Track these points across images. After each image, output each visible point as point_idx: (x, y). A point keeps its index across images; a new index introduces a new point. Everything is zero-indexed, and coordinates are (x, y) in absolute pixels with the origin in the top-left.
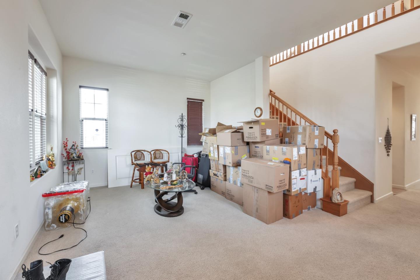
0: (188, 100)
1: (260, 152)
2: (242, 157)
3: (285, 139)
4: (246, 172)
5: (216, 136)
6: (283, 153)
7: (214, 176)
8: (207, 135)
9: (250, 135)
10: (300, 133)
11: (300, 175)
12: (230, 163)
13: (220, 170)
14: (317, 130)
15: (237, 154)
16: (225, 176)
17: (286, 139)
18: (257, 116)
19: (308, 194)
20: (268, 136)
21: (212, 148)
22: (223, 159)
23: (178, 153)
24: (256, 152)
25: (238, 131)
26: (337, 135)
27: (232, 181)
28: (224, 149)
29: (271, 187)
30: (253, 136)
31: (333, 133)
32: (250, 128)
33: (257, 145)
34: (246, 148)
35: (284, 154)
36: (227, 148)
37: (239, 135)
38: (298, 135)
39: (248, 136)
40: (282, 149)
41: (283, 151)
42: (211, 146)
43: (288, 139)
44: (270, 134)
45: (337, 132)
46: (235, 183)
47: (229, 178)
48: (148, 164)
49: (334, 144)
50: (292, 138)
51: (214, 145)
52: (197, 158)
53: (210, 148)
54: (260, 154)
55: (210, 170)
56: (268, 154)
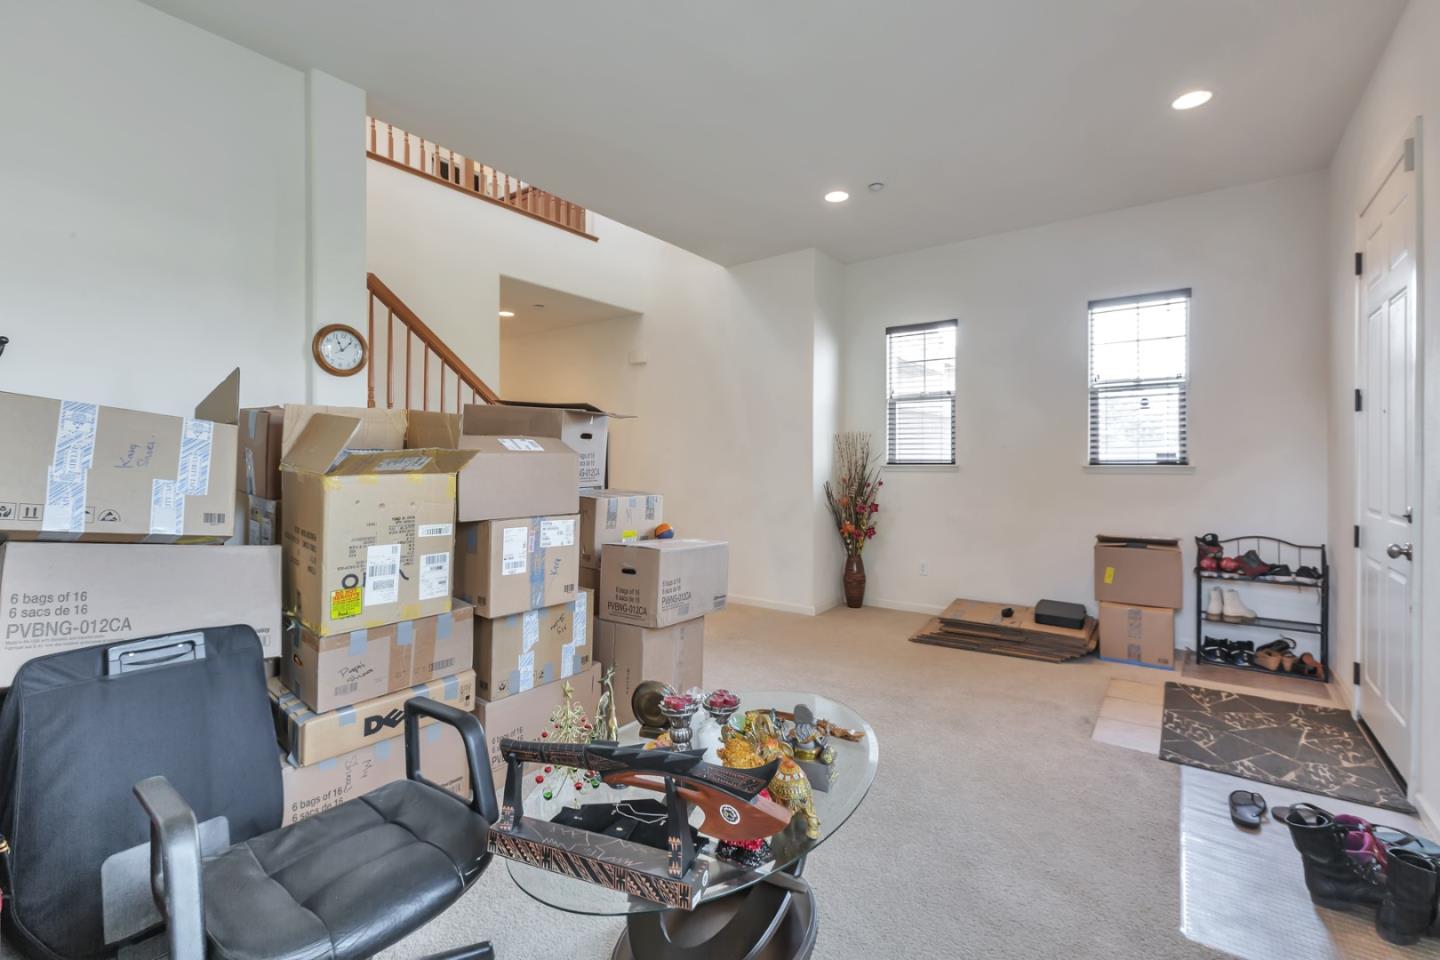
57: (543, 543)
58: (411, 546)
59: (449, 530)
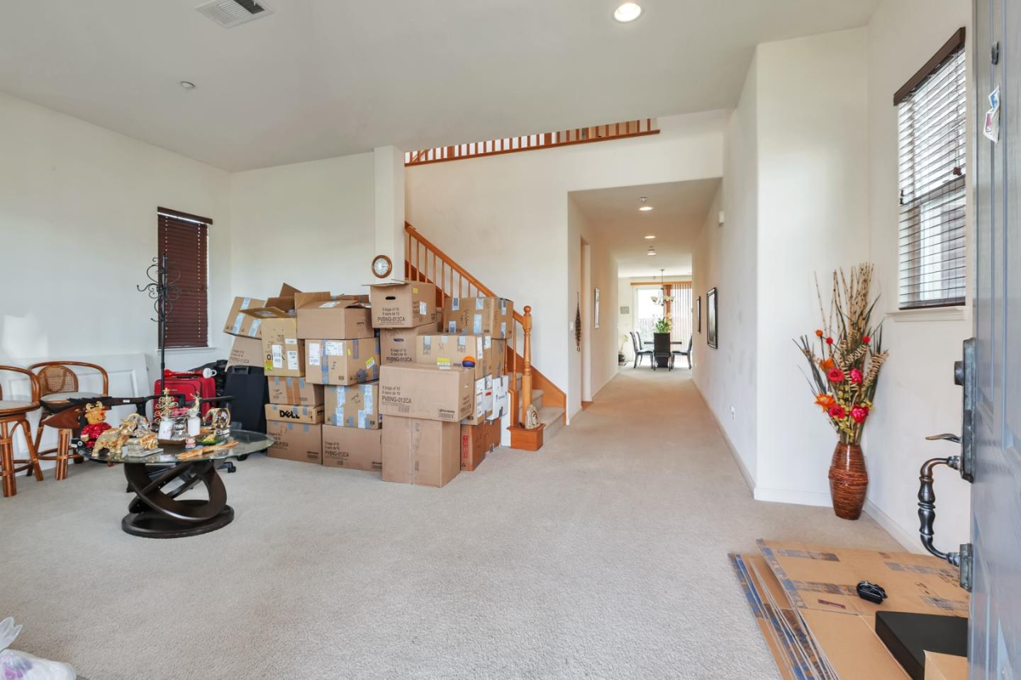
0: (160, 213)
1: (405, 350)
2: (367, 362)
3: (448, 324)
4: (392, 391)
5: (295, 316)
6: (460, 347)
7: (282, 419)
8: (264, 315)
9: (387, 314)
10: (479, 312)
11: (486, 388)
12: (341, 378)
13: (305, 399)
14: (504, 306)
15: (358, 357)
16: (321, 412)
17: (451, 323)
18: (380, 274)
19: (491, 423)
20: (422, 315)
21: (276, 349)
22: (321, 372)
23: (131, 370)
24: (397, 351)
25: (358, 303)
26: (530, 315)
27: (342, 419)
28: (324, 347)
29: (451, 412)
30: (396, 316)
31: (524, 313)
32: (388, 298)
33: (398, 336)
34: (373, 342)
35: (461, 349)
36: (334, 343)
37: (359, 315)
38: (475, 315)
39: (382, 316)
40: (458, 340)
41: (459, 345)
42: (273, 343)
43: (454, 322)
44: (425, 313)
45: (530, 311)
46: (350, 422)
47: (335, 416)
48: (93, 401)
49: (525, 330)
50: (464, 321)
51: (287, 341)
52: (213, 380)
53: (269, 346)
54: (405, 354)
55: (267, 406)
56: (427, 353)
57: (327, 353)
58: (284, 347)
59: (295, 342)
